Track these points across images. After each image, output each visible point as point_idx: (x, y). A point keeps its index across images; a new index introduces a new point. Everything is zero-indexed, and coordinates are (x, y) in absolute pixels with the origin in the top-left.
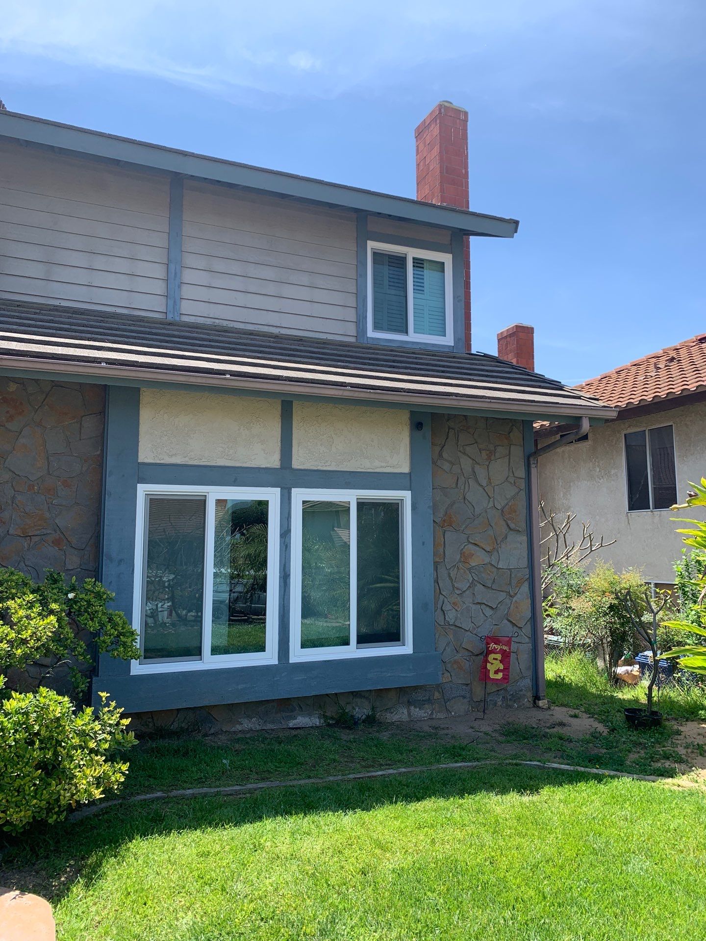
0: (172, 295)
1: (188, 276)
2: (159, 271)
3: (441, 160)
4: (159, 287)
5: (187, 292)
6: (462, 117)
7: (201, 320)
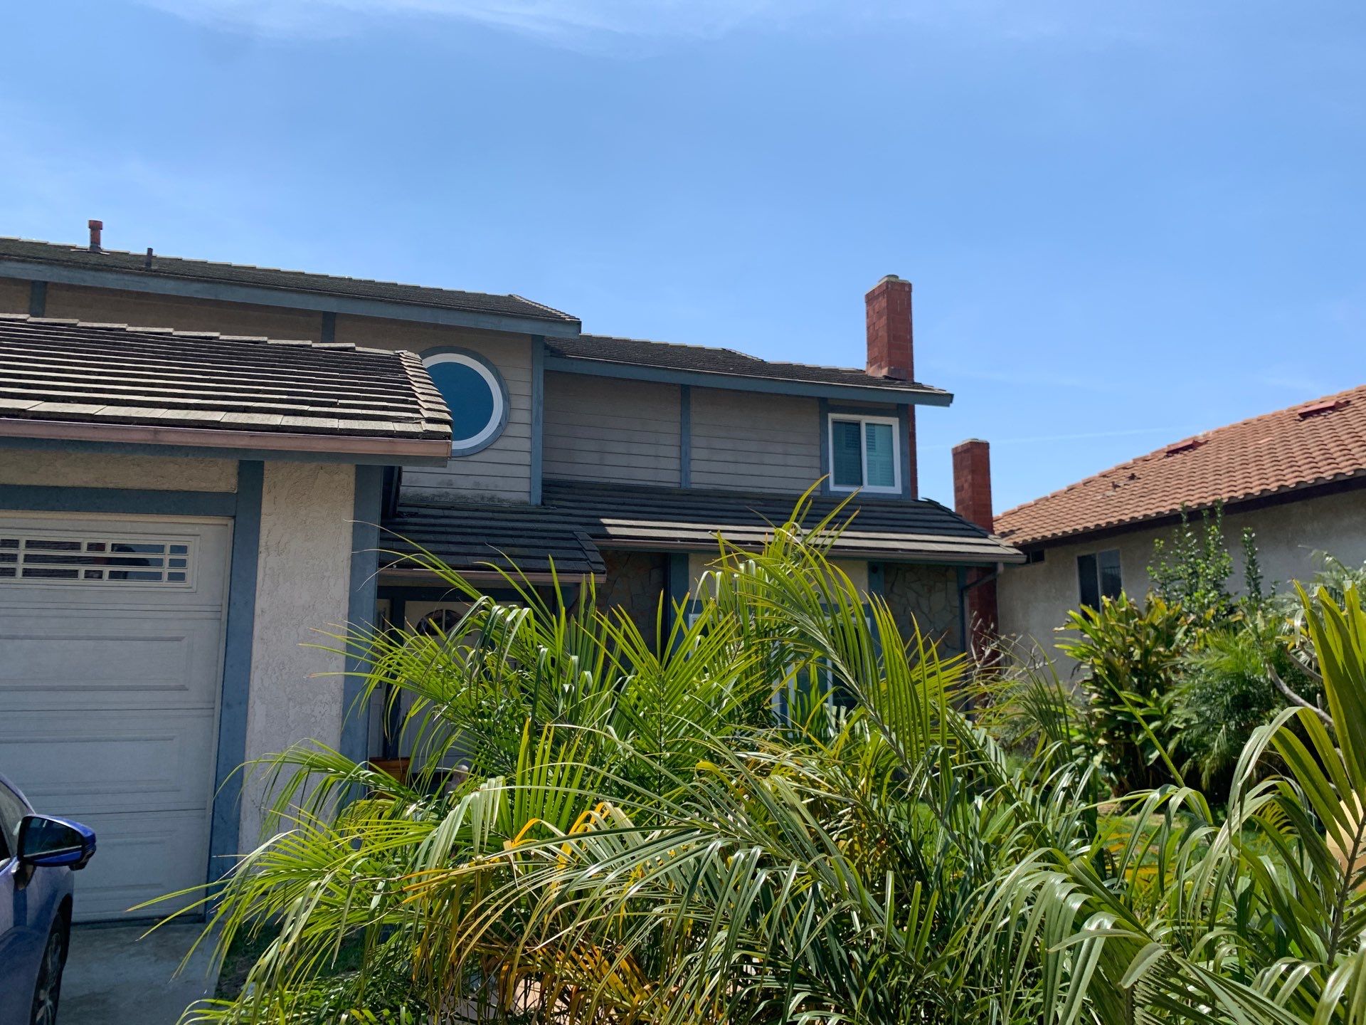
0: (684, 470)
1: (695, 454)
2: (674, 452)
3: (889, 329)
4: (675, 464)
5: (695, 466)
6: (907, 289)
7: (704, 487)
